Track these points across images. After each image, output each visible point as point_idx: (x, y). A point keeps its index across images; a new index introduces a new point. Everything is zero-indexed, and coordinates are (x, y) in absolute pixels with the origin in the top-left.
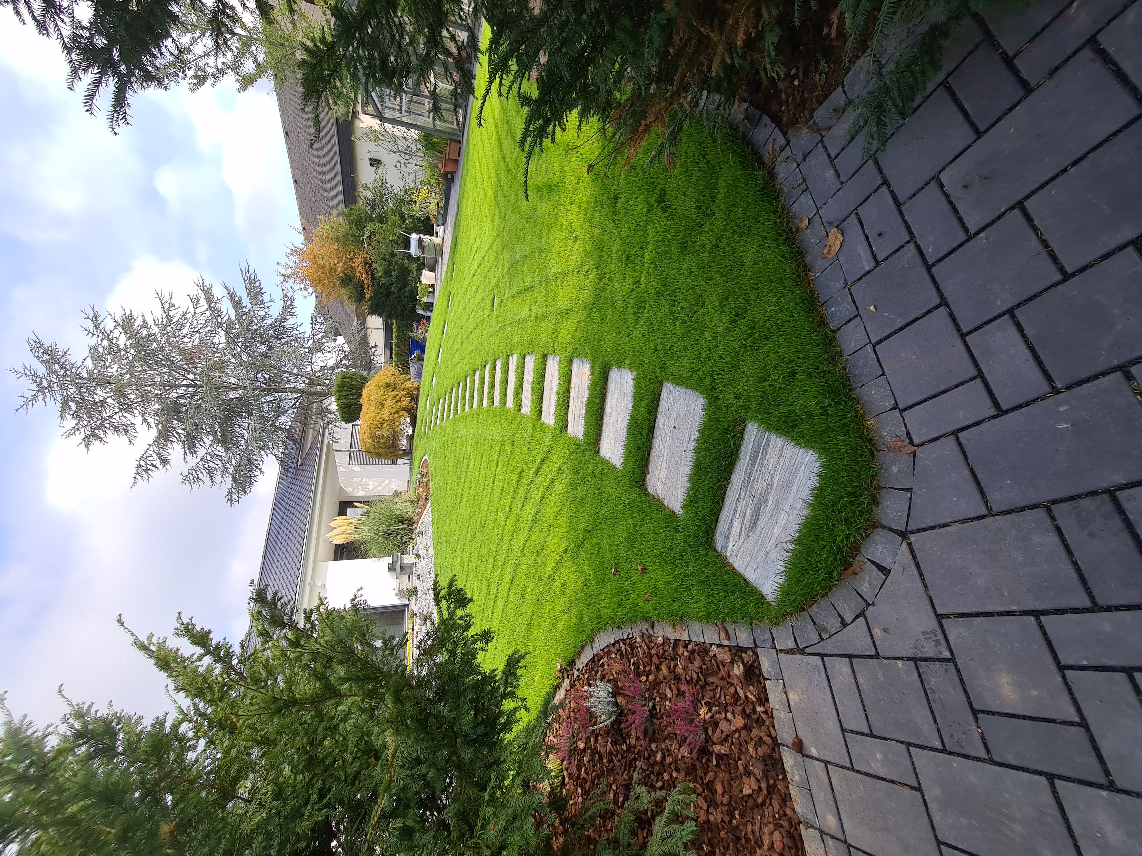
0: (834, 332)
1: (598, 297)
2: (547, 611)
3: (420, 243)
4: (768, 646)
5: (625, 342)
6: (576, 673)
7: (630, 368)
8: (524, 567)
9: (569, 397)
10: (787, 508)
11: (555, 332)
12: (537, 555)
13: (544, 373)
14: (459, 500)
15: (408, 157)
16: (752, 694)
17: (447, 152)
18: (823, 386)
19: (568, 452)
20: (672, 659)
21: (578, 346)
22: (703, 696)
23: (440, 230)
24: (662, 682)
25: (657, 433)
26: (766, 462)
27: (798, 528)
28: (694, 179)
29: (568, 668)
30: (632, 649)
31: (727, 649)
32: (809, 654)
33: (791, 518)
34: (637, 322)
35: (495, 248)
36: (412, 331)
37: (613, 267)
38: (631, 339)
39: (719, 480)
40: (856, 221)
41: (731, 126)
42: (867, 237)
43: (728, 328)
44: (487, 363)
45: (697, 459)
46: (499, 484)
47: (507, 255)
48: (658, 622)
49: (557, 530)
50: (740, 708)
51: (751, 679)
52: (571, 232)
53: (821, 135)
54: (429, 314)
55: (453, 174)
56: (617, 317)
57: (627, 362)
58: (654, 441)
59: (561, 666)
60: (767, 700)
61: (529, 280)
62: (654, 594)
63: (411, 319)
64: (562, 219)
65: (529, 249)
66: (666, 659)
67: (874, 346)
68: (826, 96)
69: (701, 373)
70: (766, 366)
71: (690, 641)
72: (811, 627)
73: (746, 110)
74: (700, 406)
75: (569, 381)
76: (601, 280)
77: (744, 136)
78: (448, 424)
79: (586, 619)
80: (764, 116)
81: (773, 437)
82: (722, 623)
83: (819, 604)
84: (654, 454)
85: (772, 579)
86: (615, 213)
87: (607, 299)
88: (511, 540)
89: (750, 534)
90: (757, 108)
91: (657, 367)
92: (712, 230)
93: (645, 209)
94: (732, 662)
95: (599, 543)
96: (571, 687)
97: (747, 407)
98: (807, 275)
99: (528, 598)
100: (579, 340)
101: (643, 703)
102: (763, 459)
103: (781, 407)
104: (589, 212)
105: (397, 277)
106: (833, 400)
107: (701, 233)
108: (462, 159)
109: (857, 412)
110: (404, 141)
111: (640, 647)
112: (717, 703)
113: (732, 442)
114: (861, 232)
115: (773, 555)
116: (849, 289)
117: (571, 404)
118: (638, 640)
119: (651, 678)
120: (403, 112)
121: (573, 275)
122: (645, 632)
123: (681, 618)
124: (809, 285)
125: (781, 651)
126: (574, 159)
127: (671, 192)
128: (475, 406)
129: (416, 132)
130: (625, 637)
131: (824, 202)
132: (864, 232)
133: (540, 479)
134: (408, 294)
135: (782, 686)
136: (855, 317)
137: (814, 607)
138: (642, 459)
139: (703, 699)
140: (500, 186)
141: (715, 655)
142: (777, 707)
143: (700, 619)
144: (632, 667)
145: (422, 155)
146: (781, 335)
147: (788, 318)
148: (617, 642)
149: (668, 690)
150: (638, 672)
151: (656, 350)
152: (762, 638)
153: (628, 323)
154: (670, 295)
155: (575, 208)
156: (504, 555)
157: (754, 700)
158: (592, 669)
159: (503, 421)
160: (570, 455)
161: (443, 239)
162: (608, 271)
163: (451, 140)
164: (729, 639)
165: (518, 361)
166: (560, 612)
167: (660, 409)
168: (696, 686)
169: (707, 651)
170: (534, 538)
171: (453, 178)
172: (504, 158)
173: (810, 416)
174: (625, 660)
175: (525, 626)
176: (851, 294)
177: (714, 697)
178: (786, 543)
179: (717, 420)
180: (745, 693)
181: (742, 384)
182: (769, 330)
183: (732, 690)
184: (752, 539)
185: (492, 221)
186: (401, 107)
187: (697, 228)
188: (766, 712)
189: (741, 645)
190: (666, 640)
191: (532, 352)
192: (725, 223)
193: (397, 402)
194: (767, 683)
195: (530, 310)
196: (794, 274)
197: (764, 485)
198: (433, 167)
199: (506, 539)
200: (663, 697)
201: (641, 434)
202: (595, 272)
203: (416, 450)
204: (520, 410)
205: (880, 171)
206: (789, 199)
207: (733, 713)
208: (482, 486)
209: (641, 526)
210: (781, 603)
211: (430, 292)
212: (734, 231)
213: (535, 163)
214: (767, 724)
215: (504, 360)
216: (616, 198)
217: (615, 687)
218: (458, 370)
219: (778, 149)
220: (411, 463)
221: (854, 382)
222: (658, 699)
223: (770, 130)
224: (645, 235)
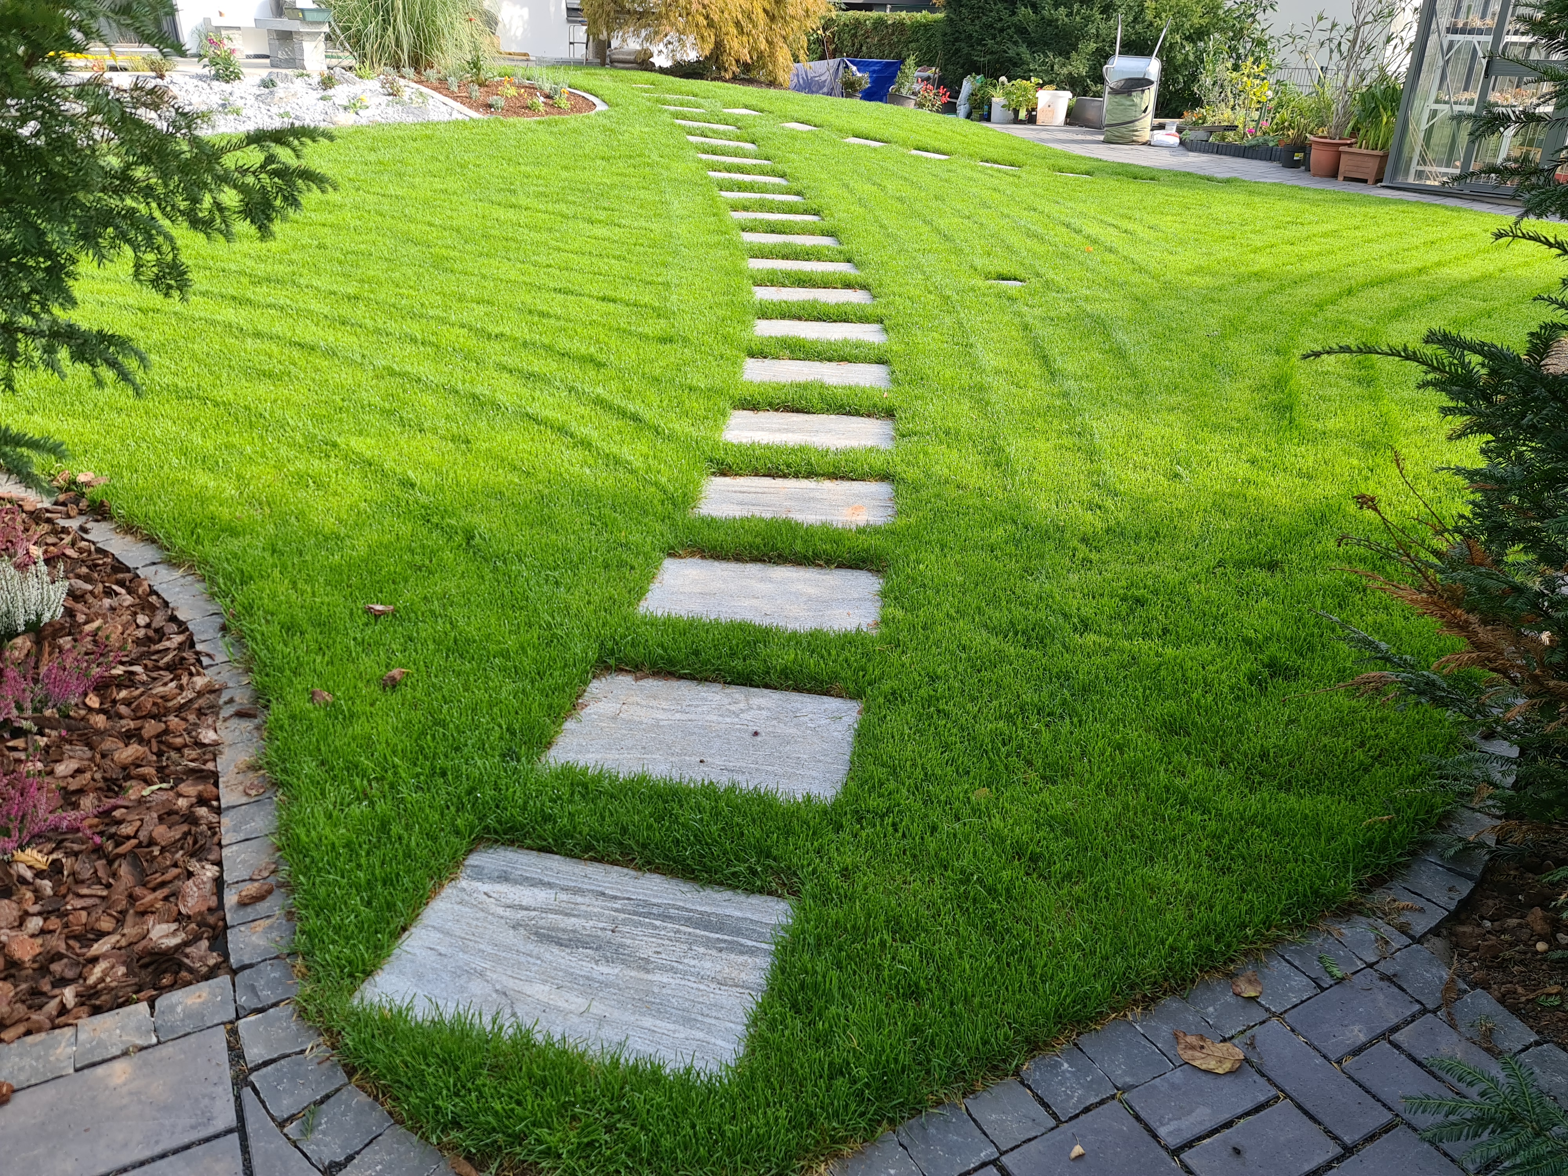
0: (1017, 1073)
1: (1045, 536)
2: (235, 440)
3: (1139, 83)
4: (242, 1000)
5: (946, 606)
6: (74, 524)
7: (884, 621)
8: (345, 376)
9: (796, 476)
10: (598, 1008)
11: (950, 436)
12: (383, 411)
13: (849, 414)
14: (498, 197)
15: (1345, 48)
16: (105, 973)
17: (1355, 149)
18: (896, 1060)
19: (664, 480)
20: (160, 769)
21: (924, 494)
22: (76, 854)
23: (1169, 136)
24: (92, 748)
25: (737, 693)
26: (702, 950)
27: (557, 1037)
28: (1325, 740)
29: (83, 504)
30: (169, 668)
31: (213, 902)
32: (238, 1098)
33: (576, 1020)
34: (994, 631)
35: (1136, 278)
36: (918, 64)
37: (1118, 567)
38: (952, 619)
39: (644, 846)
40: (1262, 1099)
41: (1447, 815)
42: (1229, 1124)
43: (1003, 841)
44: (857, 266)
45: (690, 792)
46: (556, 304)
47: (1122, 309)
48: (258, 728)
49: (461, 460)
50: (62, 948)
51: (145, 966)
52: (1189, 465)
53: (1439, 1008)
54: (962, 109)
55: (1304, 165)
56: (1000, 583)
57: (900, 614)
58: (717, 687)
59: (88, 484)
60: (96, 1011)
61: (1070, 366)
62: (333, 711)
63: (947, 62)
64: (1215, 442)
65: (1141, 363)
66: (160, 754)
67: (994, 1162)
68: (1515, 1010)
69: (892, 785)
70: (926, 931)
71: (218, 811)
72: (309, 1095)
73: (1481, 845)
74: (815, 791)
75: (836, 475)
76: (1084, 540)
77: (1427, 845)
78: (693, 166)
79: (235, 544)
80: (1471, 885)
81: (765, 962)
82: (280, 885)
83: (373, 1108)
84: (685, 690)
85: (419, 992)
86: (1240, 565)
87: (1042, 557)
88: (414, 340)
89: (522, 931)
90: (1488, 870)
91: (895, 684)
92: (1218, 788)
93: (1251, 634)
94: (179, 918)
95: (442, 566)
96: (31, 513)
97: (824, 897)
98: (1136, 1002)
99: (264, 389)
100: (938, 496)
101: (28, 705)
102: (708, 943)
103: (834, 974)
104: (1238, 503)
105: (1051, 22)
106: (867, 1085)
107: (1209, 764)
108: (1339, 187)
109: (844, 1140)
110: (1383, 38)
111: (181, 688)
112: (63, 890)
113: (742, 868)
114: (1240, 1111)
115: (477, 987)
116: (1113, 1097)
117: (779, 482)
118: (200, 682)
119: (100, 721)
120: (1451, 37)
121: (1090, 474)
122: (225, 697)
123: (277, 785)
124: (1114, 1010)
125: (233, 1032)
126: (1355, 462)
127: (1293, 690)
128: (748, 237)
129: (1403, 69)
130: (199, 647)
131: (1298, 1028)
132: (1239, 1118)
133: (582, 410)
134: (1011, 53)
135: (141, 1042)
136: (1054, 1116)
137: (363, 1097)
138: (671, 662)
139: (67, 855)
140: (1282, 287)
141: (190, 875)
142: (82, 1036)
143: (284, 829)
144: (119, 670)
145: (1350, 84)
146: (999, 958)
147: (1039, 971)
148: (182, 627)
149: (74, 765)
150: (107, 686)
151: (933, 678)
152: (260, 984)
153: (989, 611)
154: (1064, 702)
155: (1243, 470)
156: (369, 323)
157: (91, 980)
158: (93, 567)
159: (720, 313)
160: (656, 484)
161: (1147, 144)
162: (1106, 555)
163: (1384, 158)
164: (243, 904)
165: (871, 346)
166: (240, 477)
167: (795, 697)
168: (101, 834)
169: (198, 852)
170: (429, 400)
171: (1293, 165)
172: (1350, 292)
173: (823, 1040)
174: (134, 651)
175: (182, 384)
176: (1102, 1102)
177: (79, 882)
178: (514, 1014)
179: (788, 832)
180: (105, 956)
181: (877, 880)
182: (1008, 930)
183: (106, 924)
184: (510, 937)
185: (1199, 270)
186: (1463, 31)
187: (1218, 753)
188: (63, 1010)
189: (231, 935)
190: (212, 750)
191: (896, 382)
192: (1235, 816)
193: (738, 24)
194: (144, 1007)
195: (998, 372)
196: (1138, 975)
197: (646, 952)
198: (1321, 115)
199: (414, 328)
200: (52, 755)
201: (733, 655)
202: (1099, 525)
203: (614, 79)
204: (752, 355)
205: (1371, 1138)
206: (1296, 952)
207: (43, 932)
208: (542, 259)
209: (503, 669)
210: (359, 1020)
211: (1016, 112)
212: (1219, 838)
213: (1340, 369)
214: (35, 1017)
215: (869, 310)
216: (1272, 566)
217: (54, 631)
218: (832, 190)
219: (1402, 920)
220: (578, 64)
221: (911, 1128)
222: (42, 741)
223: (1443, 900)
224: (1196, 638)
